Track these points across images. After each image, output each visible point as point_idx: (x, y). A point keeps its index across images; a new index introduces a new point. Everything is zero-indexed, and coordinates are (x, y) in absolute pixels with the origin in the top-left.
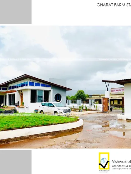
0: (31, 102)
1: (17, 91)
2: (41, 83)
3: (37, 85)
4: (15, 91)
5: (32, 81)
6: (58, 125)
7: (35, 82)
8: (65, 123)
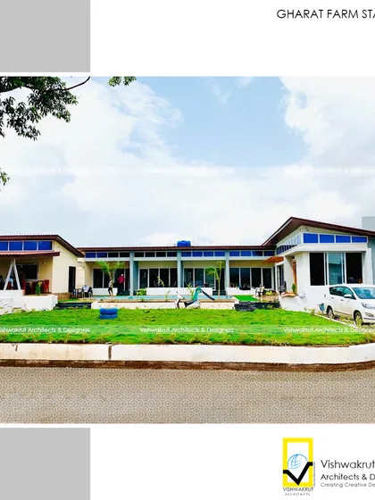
0: (312, 284)
1: (285, 258)
2: (335, 234)
3: (325, 239)
4: (281, 259)
5: (312, 231)
6: (285, 347)
7: (319, 232)
8: (306, 345)
